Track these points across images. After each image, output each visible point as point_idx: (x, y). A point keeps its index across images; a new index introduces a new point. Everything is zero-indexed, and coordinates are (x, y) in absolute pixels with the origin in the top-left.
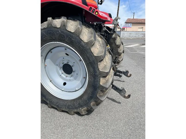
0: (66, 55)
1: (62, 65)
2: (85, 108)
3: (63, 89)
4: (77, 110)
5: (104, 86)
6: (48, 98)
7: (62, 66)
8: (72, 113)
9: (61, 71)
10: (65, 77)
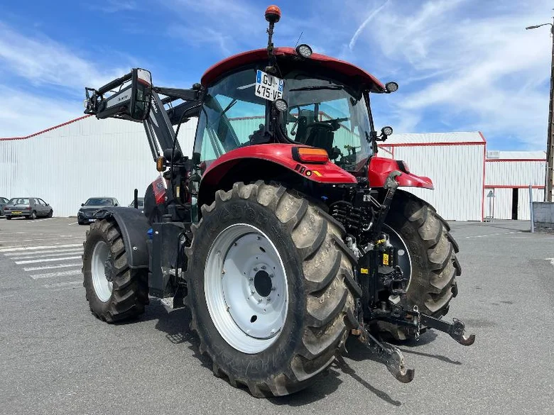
0: (261, 251)
1: (253, 274)
2: (281, 375)
3: (248, 332)
4: (266, 380)
5: (315, 315)
6: (215, 347)
7: (253, 277)
8: (256, 391)
9: (250, 288)
10: (256, 302)
